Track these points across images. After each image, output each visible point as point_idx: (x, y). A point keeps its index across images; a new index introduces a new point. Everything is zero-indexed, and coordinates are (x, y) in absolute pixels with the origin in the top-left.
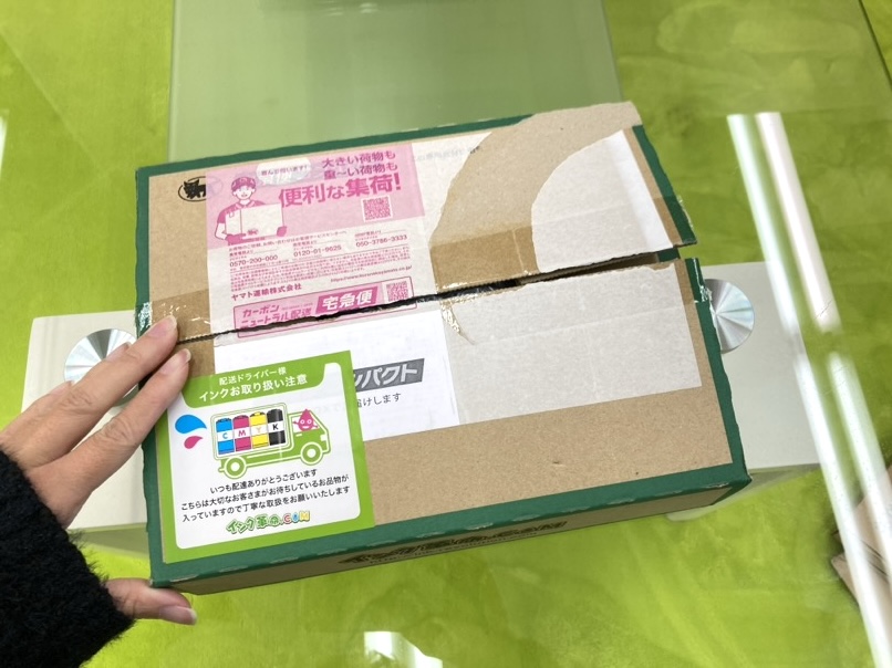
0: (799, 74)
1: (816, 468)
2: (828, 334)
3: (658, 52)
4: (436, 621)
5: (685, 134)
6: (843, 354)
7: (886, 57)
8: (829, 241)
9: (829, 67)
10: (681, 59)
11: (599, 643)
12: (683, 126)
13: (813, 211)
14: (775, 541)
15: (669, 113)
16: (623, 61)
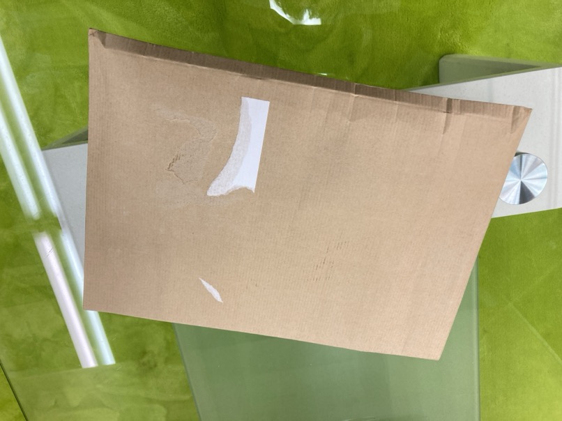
0: (75, 396)
1: (44, 145)
2: (41, 231)
3: (166, 404)
4: (282, 30)
5: (144, 353)
6: (31, 219)
7: (19, 411)
8: (46, 291)
9: (56, 402)
10: (150, 401)
11: (177, 24)
12: (145, 359)
13: (58, 311)
14: (68, 97)
15: (155, 366)
16: (187, 397)
